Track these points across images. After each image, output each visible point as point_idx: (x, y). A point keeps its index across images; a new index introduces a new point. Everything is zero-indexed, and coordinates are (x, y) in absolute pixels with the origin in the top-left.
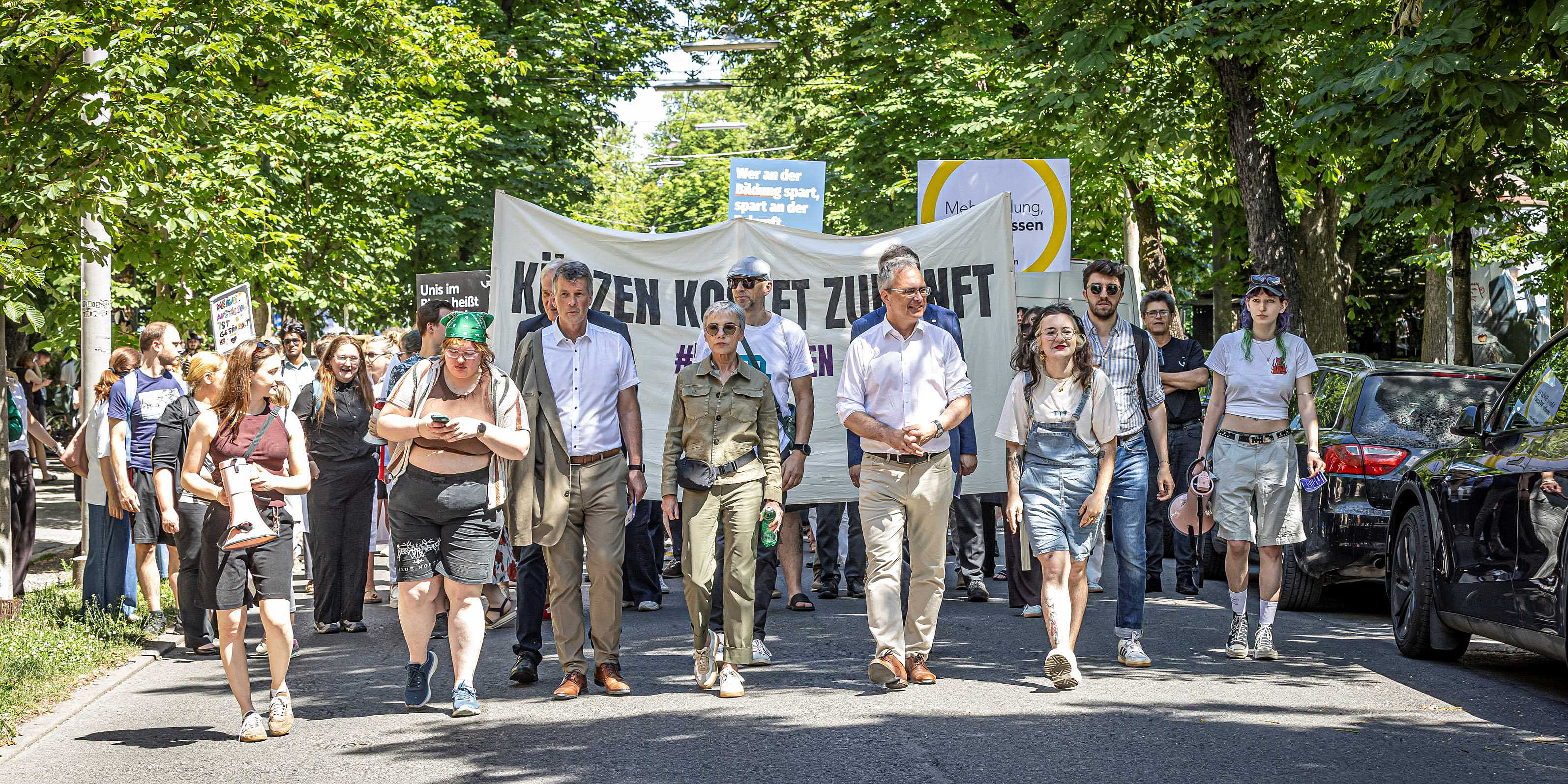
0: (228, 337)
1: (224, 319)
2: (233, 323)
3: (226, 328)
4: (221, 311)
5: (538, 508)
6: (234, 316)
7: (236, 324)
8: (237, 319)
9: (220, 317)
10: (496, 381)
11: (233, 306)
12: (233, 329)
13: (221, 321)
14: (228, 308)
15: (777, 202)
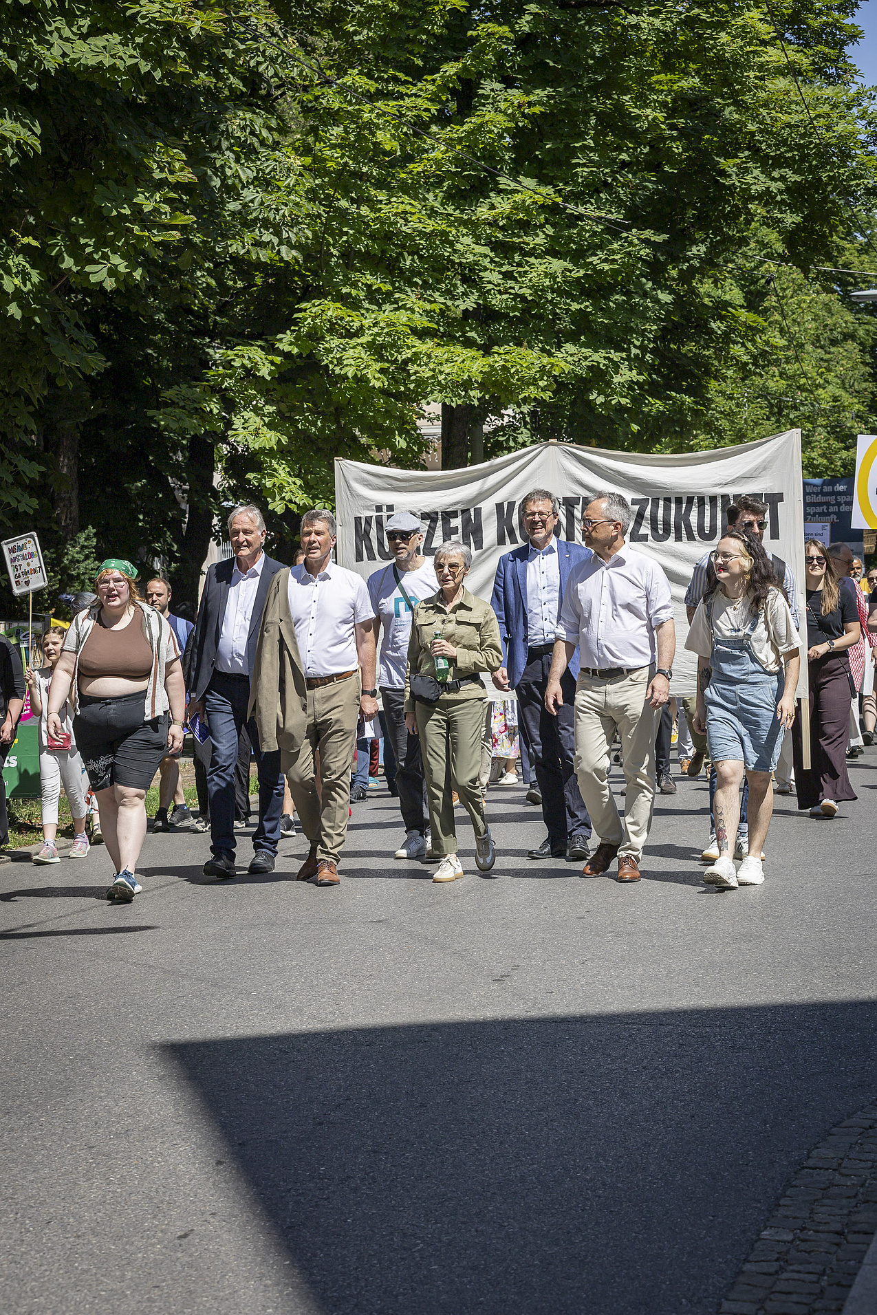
0: (22, 579)
1: (17, 563)
2: (25, 567)
3: (19, 571)
4: (14, 555)
5: (281, 720)
6: (26, 562)
7: (28, 569)
8: (28, 564)
9: (13, 560)
10: (148, 615)
11: (25, 552)
12: (25, 573)
13: (14, 564)
14: (19, 553)
15: (833, 505)
